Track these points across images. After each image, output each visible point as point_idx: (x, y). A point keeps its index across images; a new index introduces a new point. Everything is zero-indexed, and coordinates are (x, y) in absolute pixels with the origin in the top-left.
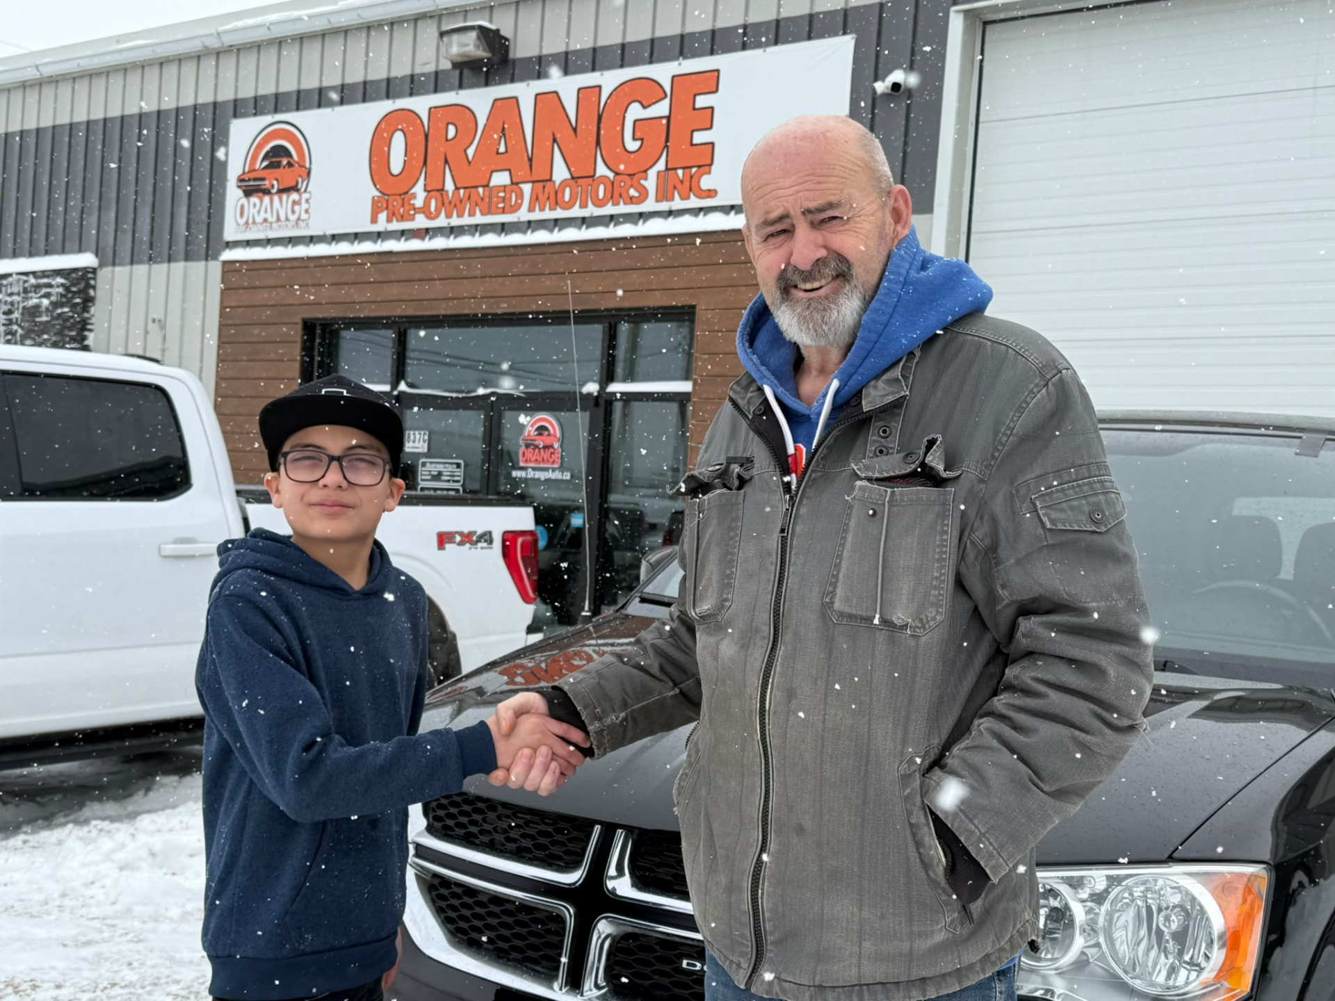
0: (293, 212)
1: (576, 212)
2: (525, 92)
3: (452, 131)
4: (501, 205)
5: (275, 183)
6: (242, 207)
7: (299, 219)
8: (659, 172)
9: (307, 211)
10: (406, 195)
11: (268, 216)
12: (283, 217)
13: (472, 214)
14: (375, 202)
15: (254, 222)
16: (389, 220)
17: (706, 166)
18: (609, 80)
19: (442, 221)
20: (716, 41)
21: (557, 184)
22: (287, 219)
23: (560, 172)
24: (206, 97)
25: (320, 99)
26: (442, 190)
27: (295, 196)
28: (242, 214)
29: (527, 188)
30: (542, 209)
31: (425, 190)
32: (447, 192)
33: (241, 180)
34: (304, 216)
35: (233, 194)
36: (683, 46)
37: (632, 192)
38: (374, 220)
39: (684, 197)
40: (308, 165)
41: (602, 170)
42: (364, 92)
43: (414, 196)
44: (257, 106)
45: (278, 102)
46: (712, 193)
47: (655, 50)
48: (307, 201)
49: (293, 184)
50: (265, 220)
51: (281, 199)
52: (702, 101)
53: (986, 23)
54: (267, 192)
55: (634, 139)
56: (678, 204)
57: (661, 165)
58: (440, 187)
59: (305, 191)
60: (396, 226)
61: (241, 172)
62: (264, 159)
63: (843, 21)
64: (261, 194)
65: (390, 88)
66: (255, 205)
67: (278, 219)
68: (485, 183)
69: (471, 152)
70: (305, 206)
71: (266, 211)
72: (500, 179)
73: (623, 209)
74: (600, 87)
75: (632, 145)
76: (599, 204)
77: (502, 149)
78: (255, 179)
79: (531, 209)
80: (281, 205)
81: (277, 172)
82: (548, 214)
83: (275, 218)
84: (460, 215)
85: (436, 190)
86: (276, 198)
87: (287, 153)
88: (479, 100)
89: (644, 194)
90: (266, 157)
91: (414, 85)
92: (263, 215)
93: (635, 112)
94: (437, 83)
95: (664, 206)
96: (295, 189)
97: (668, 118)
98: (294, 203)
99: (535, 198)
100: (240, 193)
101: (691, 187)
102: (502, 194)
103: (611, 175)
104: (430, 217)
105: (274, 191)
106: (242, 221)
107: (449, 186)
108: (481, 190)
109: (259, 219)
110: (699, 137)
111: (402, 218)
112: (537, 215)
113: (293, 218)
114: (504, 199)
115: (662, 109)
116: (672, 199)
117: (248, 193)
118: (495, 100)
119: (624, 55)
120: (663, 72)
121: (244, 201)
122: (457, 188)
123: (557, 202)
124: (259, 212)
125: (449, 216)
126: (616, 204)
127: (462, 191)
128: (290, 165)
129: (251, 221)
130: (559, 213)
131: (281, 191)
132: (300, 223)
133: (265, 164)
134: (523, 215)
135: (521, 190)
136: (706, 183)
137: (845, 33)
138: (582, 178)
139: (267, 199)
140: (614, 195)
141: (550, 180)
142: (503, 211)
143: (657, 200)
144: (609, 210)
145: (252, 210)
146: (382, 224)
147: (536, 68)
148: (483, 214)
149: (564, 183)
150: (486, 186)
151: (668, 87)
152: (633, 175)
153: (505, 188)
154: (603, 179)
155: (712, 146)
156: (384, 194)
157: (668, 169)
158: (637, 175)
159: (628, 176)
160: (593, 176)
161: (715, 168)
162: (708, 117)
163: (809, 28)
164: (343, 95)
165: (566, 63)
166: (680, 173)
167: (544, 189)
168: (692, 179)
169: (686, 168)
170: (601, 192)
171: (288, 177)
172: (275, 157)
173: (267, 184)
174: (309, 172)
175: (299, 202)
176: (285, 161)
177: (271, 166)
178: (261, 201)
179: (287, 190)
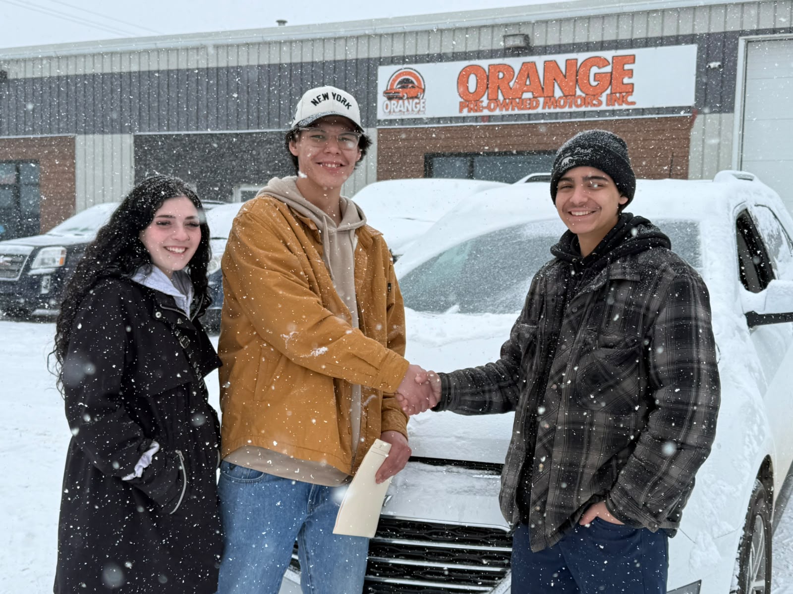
0: (416, 107)
1: (567, 109)
2: (539, 61)
3: (501, 75)
4: (528, 106)
5: (405, 95)
6: (387, 105)
7: (419, 110)
8: (607, 95)
9: (424, 107)
10: (477, 101)
11: (402, 109)
12: (410, 109)
13: (513, 109)
14: (461, 103)
15: (394, 111)
16: (469, 111)
17: (630, 92)
18: (581, 57)
19: (497, 112)
20: (632, 44)
21: (557, 98)
22: (413, 110)
23: (558, 93)
24: (363, 55)
25: (429, 59)
26: (496, 100)
27: (416, 101)
28: (387, 108)
29: (541, 100)
30: (549, 108)
31: (488, 99)
32: (500, 100)
33: (386, 93)
34: (422, 109)
35: (381, 99)
36: (616, 44)
37: (595, 102)
38: (461, 111)
39: (620, 105)
40: (423, 87)
41: (578, 93)
42: (454, 57)
43: (482, 102)
44: (392, 61)
45: (402, 60)
46: (633, 103)
47: (602, 46)
48: (424, 103)
49: (415, 95)
50: (400, 111)
51: (409, 102)
52: (627, 67)
53: (749, 42)
54: (401, 98)
55: (595, 80)
56: (617, 107)
57: (608, 91)
58: (495, 98)
59: (422, 98)
60: (472, 114)
61: (385, 89)
62: (398, 84)
63: (690, 39)
64: (397, 99)
65: (465, 56)
66: (394, 104)
67: (408, 110)
68: (520, 96)
69: (511, 84)
70: (422, 105)
71: (401, 107)
72: (527, 95)
73: (589, 109)
74: (577, 60)
75: (594, 83)
76: (578, 106)
77: (528, 83)
78: (394, 93)
79: (544, 108)
80: (409, 104)
81: (407, 90)
82: (552, 110)
83: (405, 110)
84: (507, 110)
85: (493, 99)
86: (406, 102)
87: (412, 82)
88: (516, 63)
89: (600, 103)
90: (400, 83)
91: (479, 55)
92: (399, 109)
93: (594, 70)
94: (492, 54)
95: (610, 108)
96: (417, 97)
97: (611, 73)
98: (416, 103)
99: (545, 104)
100: (385, 99)
101: (623, 100)
102: (528, 102)
103: (584, 95)
104: (491, 110)
105: (405, 98)
106: (387, 111)
107: (501, 98)
108: (517, 100)
109: (397, 110)
110: (626, 80)
111: (476, 111)
112: (547, 111)
113: (416, 110)
114: (529, 104)
115: (608, 69)
116: (614, 105)
117: (390, 99)
118: (523, 63)
119: (587, 47)
120: (608, 55)
121: (388, 102)
122: (505, 99)
123: (556, 104)
124: (397, 107)
125: (501, 110)
126: (587, 106)
127: (507, 101)
128: (413, 87)
129: (392, 111)
130: (558, 110)
131: (408, 98)
132: (420, 112)
133: (399, 86)
134: (540, 110)
135: (538, 101)
136: (630, 99)
137: (692, 43)
138: (569, 96)
139: (401, 102)
140: (585, 102)
141: (553, 96)
142: (529, 108)
143: (608, 105)
144: (583, 109)
145: (393, 106)
146: (465, 113)
147: (544, 50)
148: (519, 109)
149: (560, 98)
150: (520, 98)
151: (610, 61)
152: (594, 95)
153: (530, 99)
154: (580, 97)
155: (633, 84)
156: (466, 101)
157: (611, 93)
158: (596, 95)
159: (592, 95)
160: (575, 95)
161: (634, 93)
162: (630, 73)
163: (676, 40)
164: (441, 58)
165: (560, 49)
166: (618, 95)
167: (550, 100)
168: (623, 97)
169: (620, 93)
170: (579, 102)
171: (413, 92)
172: (405, 83)
173: (401, 95)
174: (424, 90)
175: (419, 103)
176: (410, 85)
177: (403, 87)
178: (398, 102)
179: (412, 98)
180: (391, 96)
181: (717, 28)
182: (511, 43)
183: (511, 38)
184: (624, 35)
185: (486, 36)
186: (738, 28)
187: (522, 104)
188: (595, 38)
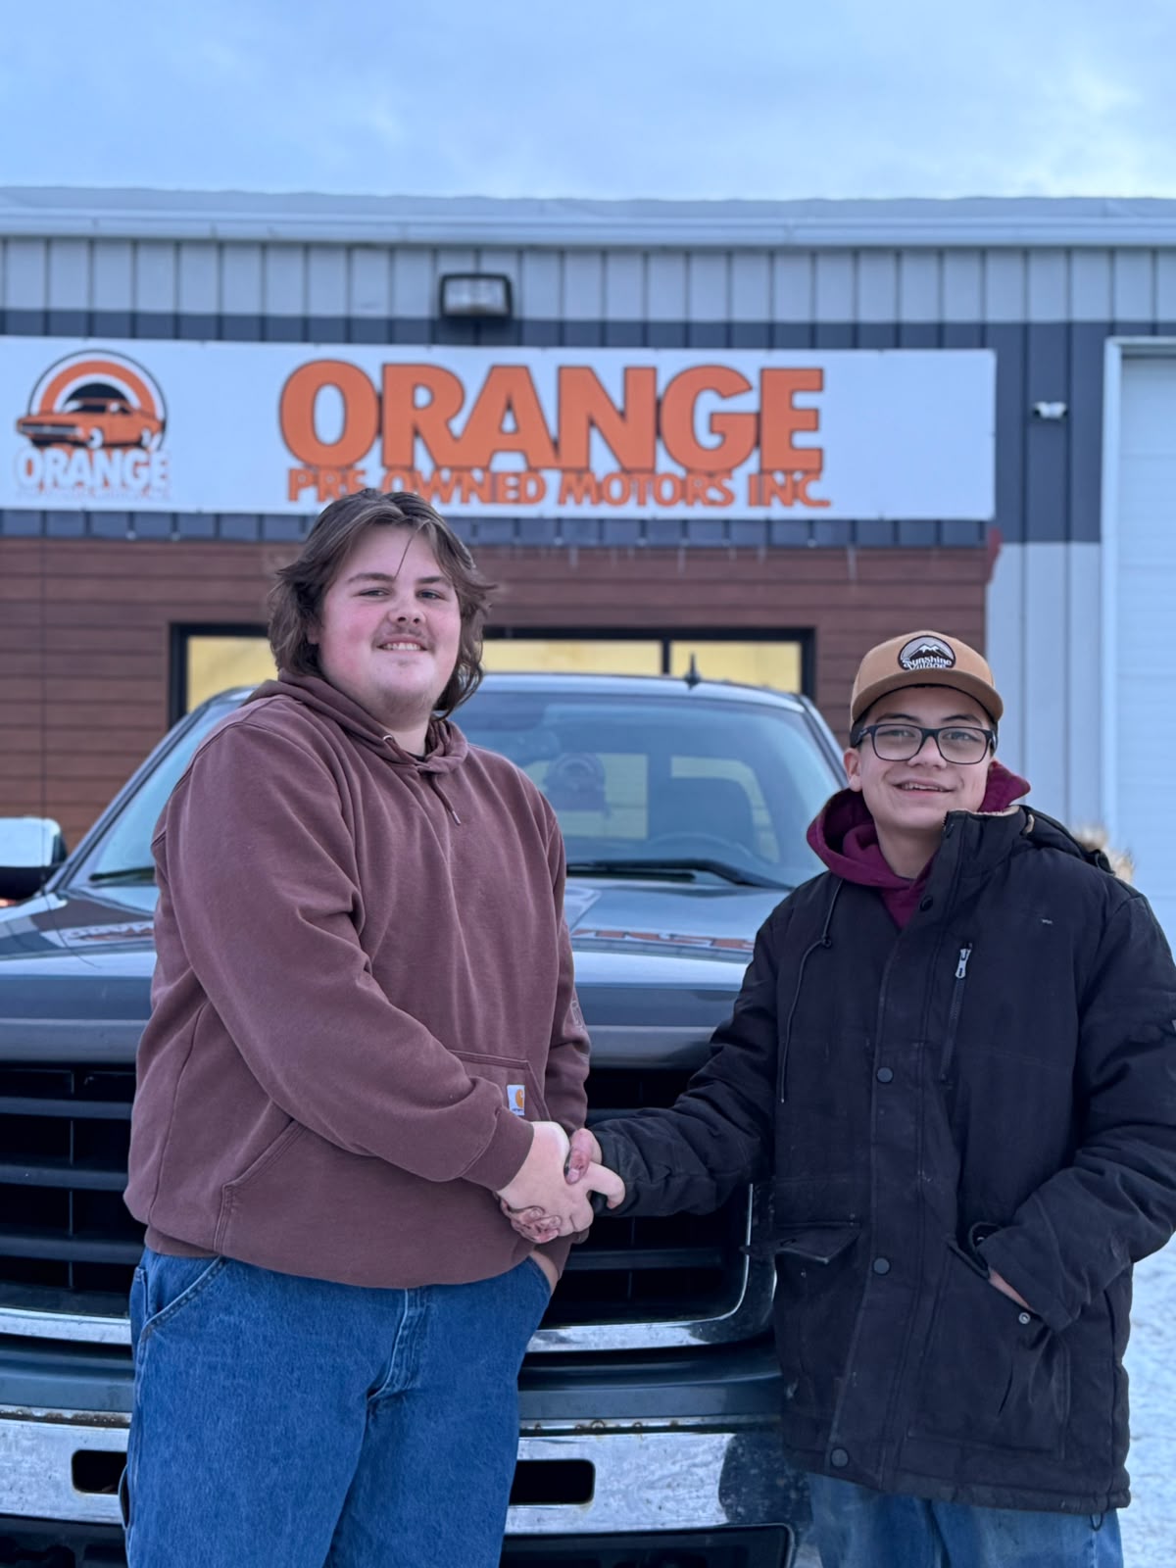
0: (136, 475)
1: (630, 511)
2: (543, 363)
3: (422, 397)
4: (512, 495)
5: (97, 435)
6: (30, 463)
7: (147, 488)
8: (750, 475)
9: (163, 477)
10: (349, 469)
11: (86, 477)
12: (115, 480)
13: (465, 500)
14: (293, 471)
15: (56, 484)
16: (316, 495)
17: (815, 471)
18: (669, 362)
20: (812, 336)
21: (600, 475)
22: (124, 484)
23: (602, 462)
25: (177, 327)
26: (410, 469)
27: (135, 454)
28: (30, 471)
29: (553, 479)
30: (578, 502)
31: (384, 464)
32: (420, 473)
33: (24, 424)
34: (157, 483)
35: (8, 443)
38: (293, 496)
39: (787, 503)
40: (160, 414)
41: (664, 464)
42: (263, 329)
43: (364, 472)
45: (91, 324)
46: (824, 503)
47: (728, 335)
49: (133, 437)
50: (80, 484)
51: (110, 457)
52: (802, 400)
53: (1131, 353)
54: (80, 444)
55: (712, 431)
56: (777, 512)
57: (752, 465)
58: (408, 465)
59: (159, 448)
61: (24, 412)
63: (976, 336)
64: (68, 447)
65: (306, 329)
66: (56, 461)
67: (106, 483)
68: (484, 463)
69: (457, 425)
70: (157, 469)
71: (80, 470)
72: (508, 463)
73: (698, 511)
74: (654, 370)
75: (710, 441)
76: (663, 504)
77: (509, 425)
78: (54, 425)
79: (562, 501)
80: (112, 466)
81: (101, 419)
82: (588, 511)
83: (99, 481)
85: (398, 467)
86: (100, 456)
87: (119, 396)
89: (729, 498)
90: (76, 395)
91: (349, 330)
92: (73, 476)
93: (708, 402)
94: (392, 331)
95: (759, 513)
96: (138, 444)
97: (758, 416)
98: (137, 464)
99: (565, 491)
100: (24, 442)
101: (794, 494)
102: (512, 481)
103: (680, 472)
105: (95, 444)
106: (31, 481)
107: (424, 464)
108: (477, 475)
109: (66, 481)
110: (802, 440)
112: (571, 511)
113: (138, 484)
114: (516, 488)
115: (748, 402)
116: (770, 506)
117: (41, 442)
118: (494, 366)
119: (685, 335)
120: (749, 362)
121: (34, 453)
122: (438, 468)
123: (600, 493)
124: (66, 470)
126: (690, 503)
127: (446, 472)
128: (124, 411)
129: (48, 482)
130: (605, 511)
131: (108, 446)
132: (151, 493)
133: (73, 405)
134: (549, 508)
135: (544, 481)
136: (814, 490)
137: (983, 348)
138: (637, 474)
139: (80, 454)
140: (684, 493)
141: (587, 471)
142: (517, 501)
143: (751, 503)
144: (680, 511)
145: (51, 468)
146: (305, 503)
147: (559, 333)
148: (483, 500)
149: (610, 477)
150: (486, 469)
151: (754, 378)
152: (711, 475)
153: (516, 475)
154: (669, 476)
155: (820, 451)
156: (308, 466)
157: (762, 471)
158: (717, 474)
159: (707, 473)
160: (652, 471)
161: (826, 475)
162: (812, 420)
163: (939, 336)
164: (220, 328)
165: (603, 334)
166: (779, 478)
167: (579, 478)
168: (795, 484)
169: (788, 472)
170: (667, 490)
171: (122, 429)
172: (94, 398)
173: (80, 433)
174: (163, 426)
175: (147, 464)
176: (114, 406)
177: (84, 409)
178: (70, 456)
179: (124, 445)
180: (44, 435)
181: (1045, 310)
182: (461, 298)
183: (465, 285)
184: (791, 310)
185: (371, 275)
186: (1100, 314)
187: (493, 489)
188: (707, 310)
